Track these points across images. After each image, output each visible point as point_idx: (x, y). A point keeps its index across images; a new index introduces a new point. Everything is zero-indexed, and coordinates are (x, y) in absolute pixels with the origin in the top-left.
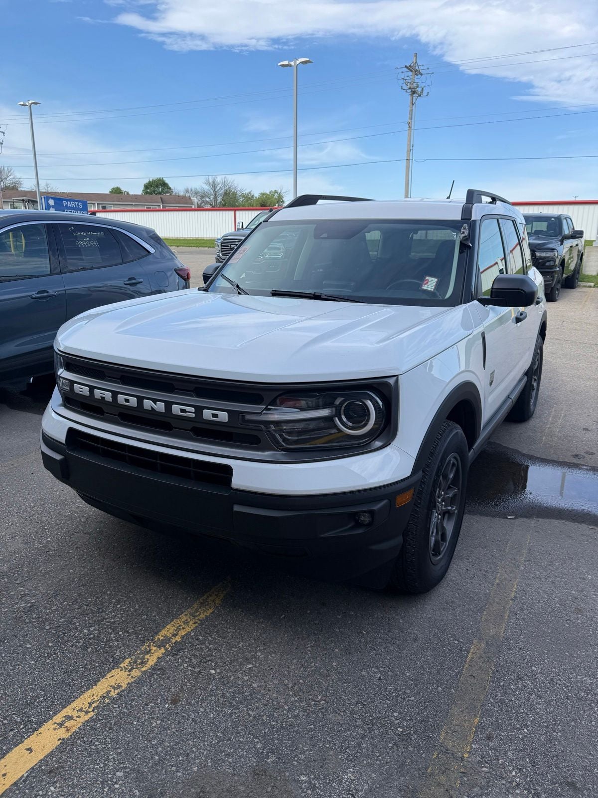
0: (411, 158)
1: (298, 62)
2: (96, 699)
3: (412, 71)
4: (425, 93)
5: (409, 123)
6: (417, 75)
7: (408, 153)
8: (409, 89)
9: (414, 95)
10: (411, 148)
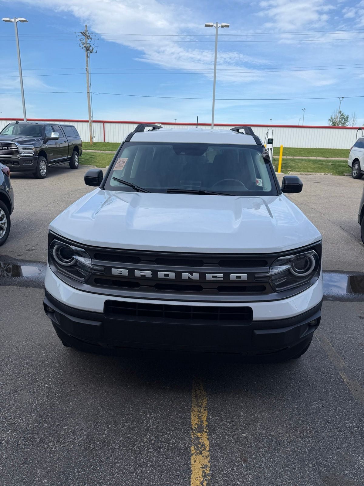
0: (90, 92)
1: (17, 20)
2: (202, 480)
3: (85, 36)
4: (94, 51)
5: (86, 69)
6: (88, 39)
7: (88, 88)
8: (85, 47)
9: (88, 52)
10: (90, 85)
